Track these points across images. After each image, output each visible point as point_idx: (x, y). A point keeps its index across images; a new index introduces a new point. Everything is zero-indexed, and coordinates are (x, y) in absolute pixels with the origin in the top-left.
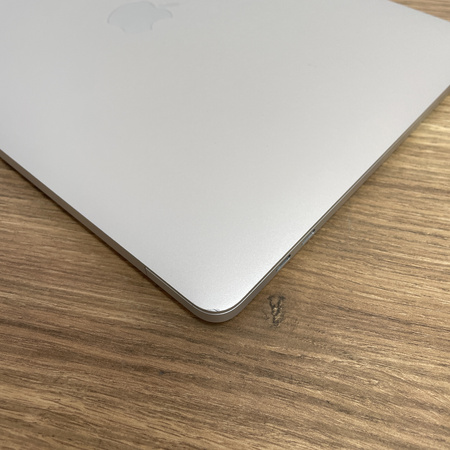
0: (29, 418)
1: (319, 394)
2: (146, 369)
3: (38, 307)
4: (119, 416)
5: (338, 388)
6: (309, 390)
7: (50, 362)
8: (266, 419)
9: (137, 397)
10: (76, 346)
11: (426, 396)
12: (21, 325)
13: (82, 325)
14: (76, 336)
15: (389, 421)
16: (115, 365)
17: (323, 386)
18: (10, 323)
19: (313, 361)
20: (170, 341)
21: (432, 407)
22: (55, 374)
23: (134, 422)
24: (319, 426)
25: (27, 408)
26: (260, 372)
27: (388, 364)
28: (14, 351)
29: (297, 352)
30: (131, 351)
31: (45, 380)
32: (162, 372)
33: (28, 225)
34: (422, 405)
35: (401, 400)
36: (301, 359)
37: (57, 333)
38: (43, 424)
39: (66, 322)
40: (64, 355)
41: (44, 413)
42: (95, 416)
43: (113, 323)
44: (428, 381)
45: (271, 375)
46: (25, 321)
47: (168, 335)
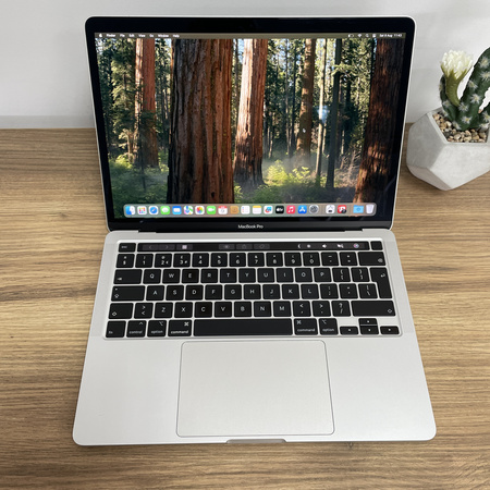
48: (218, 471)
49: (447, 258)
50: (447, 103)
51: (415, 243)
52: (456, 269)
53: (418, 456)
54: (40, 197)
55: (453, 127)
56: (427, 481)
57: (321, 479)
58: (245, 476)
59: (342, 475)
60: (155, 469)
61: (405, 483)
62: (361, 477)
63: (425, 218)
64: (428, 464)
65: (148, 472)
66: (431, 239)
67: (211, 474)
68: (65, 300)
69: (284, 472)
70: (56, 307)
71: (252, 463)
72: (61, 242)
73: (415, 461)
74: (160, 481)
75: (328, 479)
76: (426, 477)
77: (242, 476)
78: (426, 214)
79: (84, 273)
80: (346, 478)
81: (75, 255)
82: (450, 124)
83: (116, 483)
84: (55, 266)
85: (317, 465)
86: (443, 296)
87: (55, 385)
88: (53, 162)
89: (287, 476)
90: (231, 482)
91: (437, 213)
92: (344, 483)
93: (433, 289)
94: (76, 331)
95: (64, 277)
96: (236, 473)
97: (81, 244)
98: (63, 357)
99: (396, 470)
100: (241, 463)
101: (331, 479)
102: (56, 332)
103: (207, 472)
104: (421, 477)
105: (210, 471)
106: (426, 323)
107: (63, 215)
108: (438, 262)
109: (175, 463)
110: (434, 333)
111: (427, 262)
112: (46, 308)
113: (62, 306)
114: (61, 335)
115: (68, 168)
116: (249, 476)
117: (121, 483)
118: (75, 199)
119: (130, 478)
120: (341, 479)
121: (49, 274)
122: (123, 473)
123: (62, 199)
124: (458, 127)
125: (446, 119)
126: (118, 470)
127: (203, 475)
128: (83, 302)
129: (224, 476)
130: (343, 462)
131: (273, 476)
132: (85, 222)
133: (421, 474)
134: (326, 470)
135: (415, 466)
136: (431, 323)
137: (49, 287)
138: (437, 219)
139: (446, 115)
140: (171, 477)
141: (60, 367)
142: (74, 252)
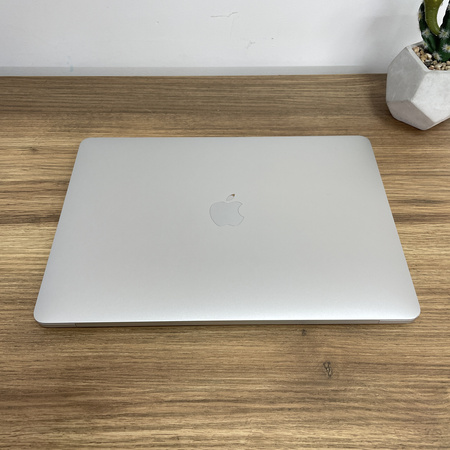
0: (242, 442)
1: (356, 405)
2: (282, 409)
3: (222, 390)
4: (279, 432)
5: (363, 400)
6: (352, 404)
7: (239, 415)
8: (338, 420)
9: (283, 422)
10: (248, 405)
11: (398, 396)
12: (219, 401)
13: (246, 395)
14: (245, 401)
15: (386, 410)
16: (268, 410)
17: (357, 401)
18: (213, 401)
19: (350, 391)
20: (287, 394)
21: (402, 400)
22: (244, 420)
23: (286, 433)
24: (360, 418)
25: (239, 438)
26: (330, 400)
27: (381, 385)
28: (221, 413)
29: (343, 388)
30: (272, 403)
31: (241, 424)
32: (290, 409)
33: (196, 347)
34: (397, 401)
35: (390, 400)
36: (345, 390)
37: (236, 401)
38: (249, 442)
39: (238, 395)
40: (245, 411)
41: (248, 438)
42: (268, 434)
43: (260, 391)
44: (399, 390)
45: (335, 401)
46: (219, 398)
47: (285, 391)
48: (179, 398)
49: (432, 191)
50: (427, 32)
51: (397, 177)
52: (442, 202)
53: (408, 387)
54: (12, 134)
55: (433, 59)
56: (419, 414)
57: (296, 409)
58: (210, 404)
59: (320, 405)
60: (108, 395)
61: (394, 416)
62: (341, 408)
63: (407, 156)
64: (419, 396)
65: (99, 398)
66: (414, 174)
67: (171, 401)
68: (26, 226)
69: (254, 401)
70: (16, 232)
71: (217, 390)
72: (29, 173)
73: (404, 393)
74: (112, 408)
75: (303, 409)
76: (417, 410)
77: (206, 404)
78: (408, 151)
79: (49, 201)
80: (325, 409)
81: (42, 185)
82: (430, 56)
83: (62, 409)
84: (20, 194)
85: (292, 394)
86: (429, 227)
87: (6, 307)
88: (29, 104)
89: (257, 406)
90: (193, 410)
91: (419, 151)
92: (321, 414)
93: (417, 220)
94: (35, 256)
95: (27, 205)
96: (198, 401)
97: (49, 175)
98: (18, 280)
99: (382, 402)
100: (206, 390)
101: (307, 410)
102: (14, 256)
103: (166, 399)
104: (411, 410)
105: (170, 398)
106: (411, 253)
107: (34, 150)
108: (421, 195)
109: (130, 390)
110: (421, 262)
111: (410, 195)
112: (6, 232)
113: (23, 231)
114: (19, 259)
115: (44, 109)
116: (214, 404)
117: (69, 409)
118: (47, 135)
119: (78, 404)
120: (319, 410)
121: (13, 201)
122: (72, 399)
123: (34, 136)
124: (438, 57)
125: (426, 51)
126: (66, 396)
127: (161, 402)
128: (45, 228)
129: (185, 404)
130: (322, 392)
131: (242, 405)
132: (55, 156)
133: (412, 406)
134: (302, 400)
135: (404, 397)
136: (416, 252)
137: (10, 213)
138: (420, 156)
139: (426, 46)
140: (125, 404)
141: (14, 289)
142: (41, 182)
